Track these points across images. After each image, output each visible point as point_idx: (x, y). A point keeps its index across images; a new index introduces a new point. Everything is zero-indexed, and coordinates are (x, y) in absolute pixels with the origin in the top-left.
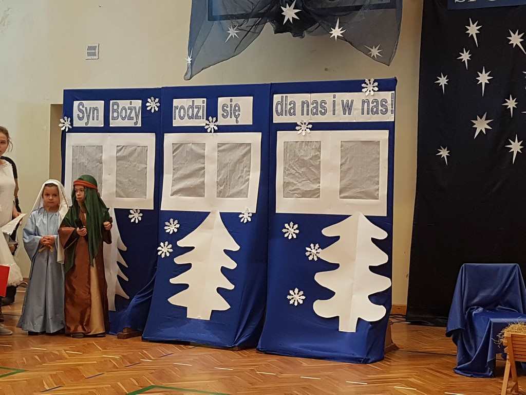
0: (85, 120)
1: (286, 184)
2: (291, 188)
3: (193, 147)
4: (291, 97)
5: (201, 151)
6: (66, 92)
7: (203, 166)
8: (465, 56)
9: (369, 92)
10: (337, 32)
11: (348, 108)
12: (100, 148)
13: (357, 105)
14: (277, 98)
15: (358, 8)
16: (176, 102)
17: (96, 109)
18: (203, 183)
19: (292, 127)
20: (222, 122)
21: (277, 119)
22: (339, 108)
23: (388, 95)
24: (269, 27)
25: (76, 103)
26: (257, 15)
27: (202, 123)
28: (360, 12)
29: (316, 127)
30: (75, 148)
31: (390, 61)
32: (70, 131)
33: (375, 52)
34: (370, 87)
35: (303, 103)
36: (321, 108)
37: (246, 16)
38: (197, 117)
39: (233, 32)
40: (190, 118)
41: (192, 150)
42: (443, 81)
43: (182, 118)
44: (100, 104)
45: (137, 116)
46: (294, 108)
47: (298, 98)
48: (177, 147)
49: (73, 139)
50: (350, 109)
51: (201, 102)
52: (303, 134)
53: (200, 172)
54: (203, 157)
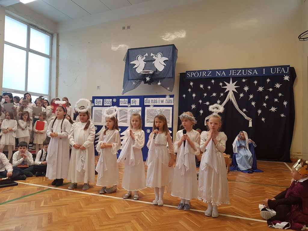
0: (98, 104)
1: (147, 120)
2: (148, 121)
3: (125, 111)
4: (149, 99)
5: (126, 112)
6: (93, 97)
7: (126, 115)
8: (190, 90)
9: (168, 98)
10: (159, 84)
11: (162, 101)
12: (101, 111)
13: (165, 101)
14: (145, 99)
15: (164, 78)
16: (121, 100)
17: (100, 101)
18: (127, 119)
19: (149, 106)
20: (132, 104)
21: (145, 104)
22: (160, 102)
23: (172, 99)
24: (143, 82)
25: (95, 100)
26: (140, 79)
27: (127, 105)
28: (165, 79)
29: (155, 106)
30: (95, 111)
31: (172, 90)
32: (94, 106)
33: (168, 88)
34: (168, 97)
35: (152, 100)
36: (156, 102)
37: (137, 79)
38: (126, 103)
39: (134, 83)
40: (124, 104)
41: (124, 111)
42: (184, 96)
43: (122, 104)
44: (101, 100)
45: (111, 103)
46: (149, 101)
47: (150, 99)
48: (120, 111)
49: (94, 108)
50: (163, 102)
51: (127, 100)
52: (151, 108)
53: (126, 117)
54: (127, 113)
